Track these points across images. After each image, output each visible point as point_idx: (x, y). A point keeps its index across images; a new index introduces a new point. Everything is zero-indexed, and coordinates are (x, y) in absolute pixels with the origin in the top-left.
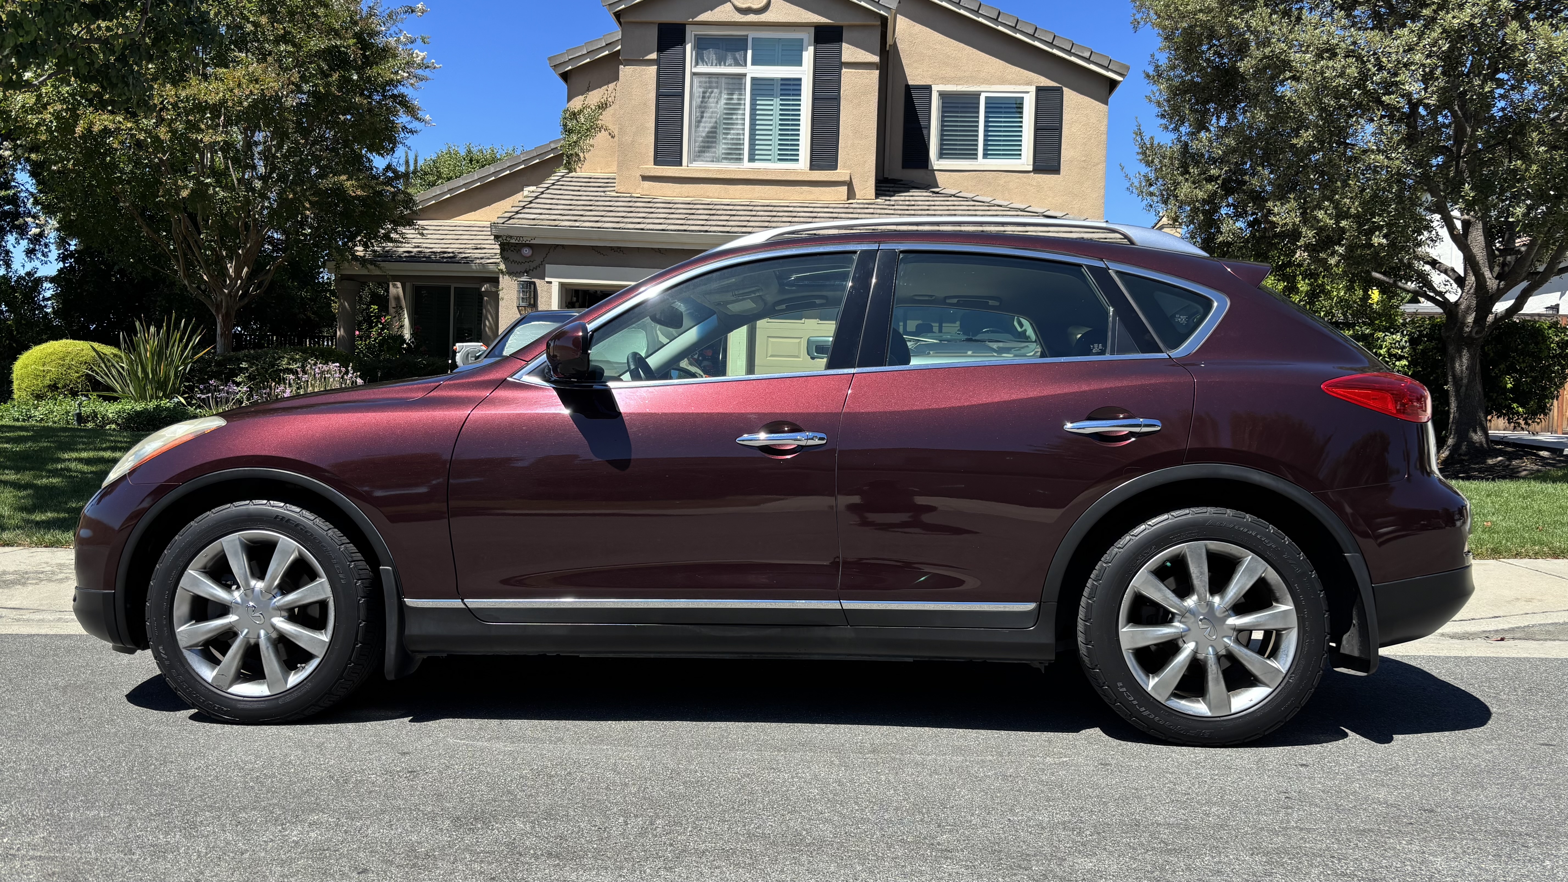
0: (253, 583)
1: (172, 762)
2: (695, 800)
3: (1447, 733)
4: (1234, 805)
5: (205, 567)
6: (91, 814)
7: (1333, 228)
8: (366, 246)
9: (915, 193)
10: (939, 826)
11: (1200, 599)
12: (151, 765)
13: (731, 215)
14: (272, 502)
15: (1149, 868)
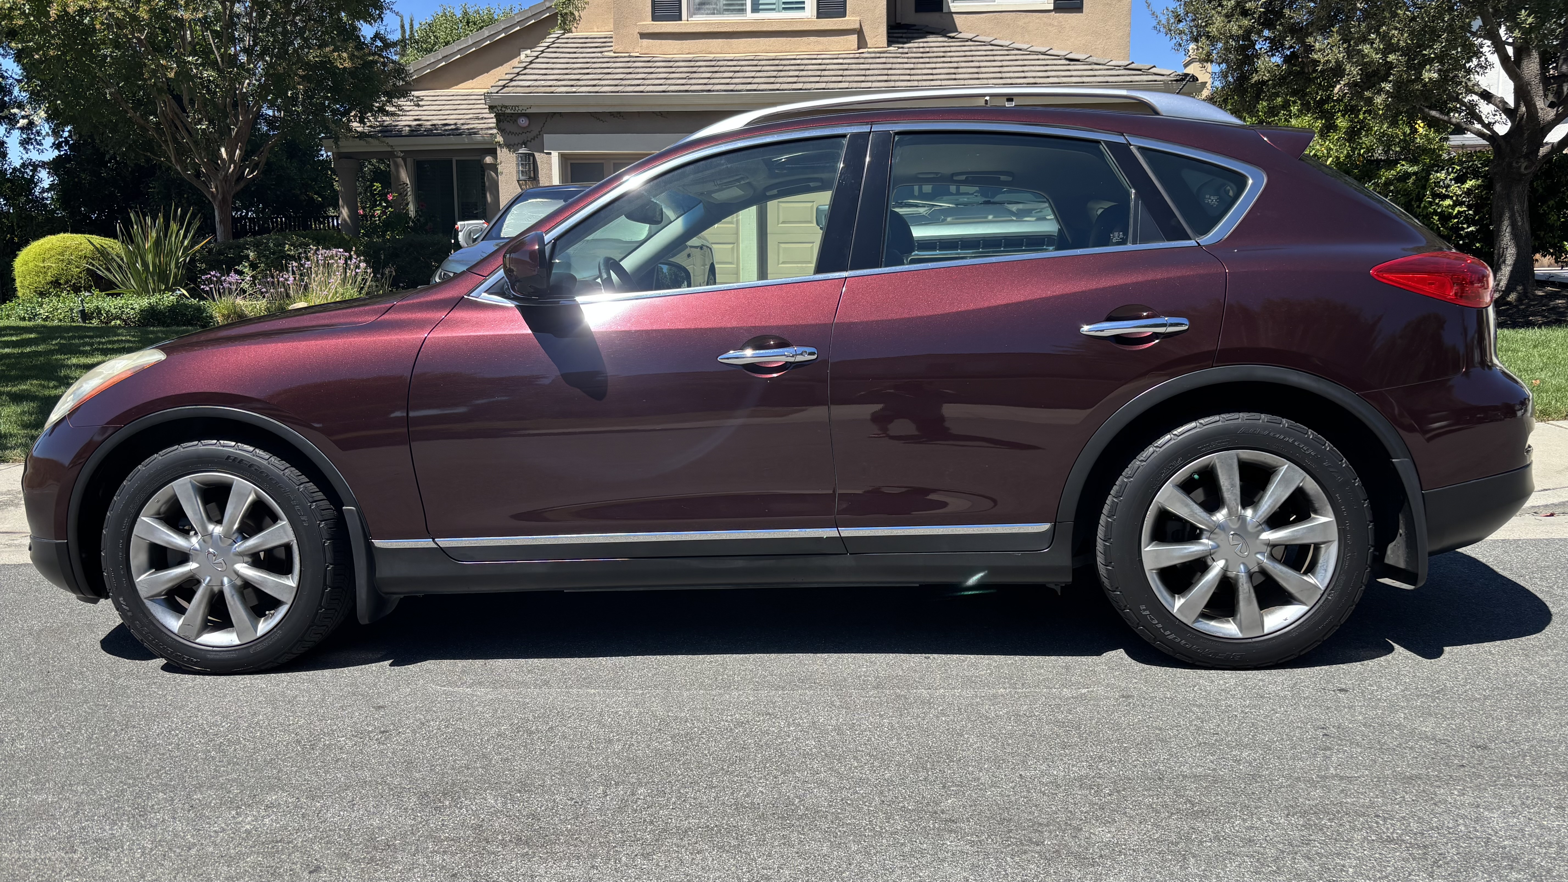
0: (211, 527)
1: (134, 727)
2: (683, 759)
3: (1498, 642)
4: (1267, 748)
5: (158, 513)
6: (38, 798)
7: (1379, 63)
8: (362, 121)
9: (931, 38)
10: (944, 787)
11: (1230, 514)
12: (112, 730)
13: (735, 72)
14: (222, 442)
15: (1173, 838)
